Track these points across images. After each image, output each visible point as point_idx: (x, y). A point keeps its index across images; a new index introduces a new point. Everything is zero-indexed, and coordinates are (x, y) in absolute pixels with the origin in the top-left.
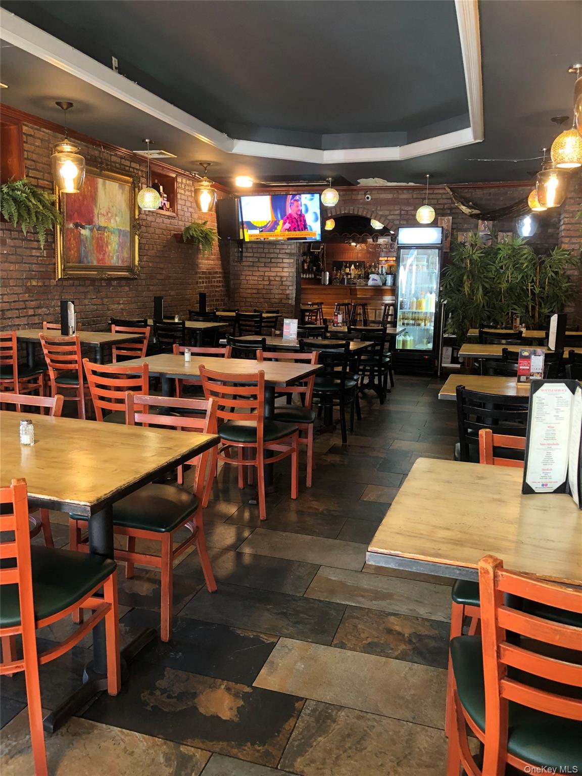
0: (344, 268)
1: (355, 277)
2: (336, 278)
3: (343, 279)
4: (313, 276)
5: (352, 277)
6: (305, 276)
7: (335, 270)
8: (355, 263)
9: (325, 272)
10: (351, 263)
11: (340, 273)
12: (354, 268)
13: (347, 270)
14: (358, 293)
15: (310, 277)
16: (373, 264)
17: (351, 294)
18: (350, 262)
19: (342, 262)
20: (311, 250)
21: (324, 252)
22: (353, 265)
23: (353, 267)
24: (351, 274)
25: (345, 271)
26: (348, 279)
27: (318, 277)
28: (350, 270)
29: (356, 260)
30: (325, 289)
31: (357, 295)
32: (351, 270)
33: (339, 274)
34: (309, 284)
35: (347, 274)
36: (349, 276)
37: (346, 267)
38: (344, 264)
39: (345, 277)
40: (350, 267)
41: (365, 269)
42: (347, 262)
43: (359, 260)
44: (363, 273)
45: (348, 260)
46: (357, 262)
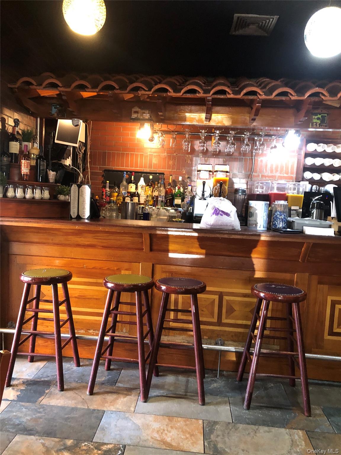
0: (124, 183)
1: (146, 202)
2: (110, 202)
3: (125, 204)
4: (46, 195)
5: (142, 201)
6: (19, 193)
7: (108, 185)
8: (146, 175)
9: (79, 186)
10: (138, 175)
11: (119, 193)
12: (144, 184)
13: (132, 188)
14: (171, 247)
15: (29, 195)
16: (180, 178)
17: (151, 250)
18: (136, 172)
19: (123, 171)
20: (56, 141)
21: (85, 151)
22: (142, 179)
23: (142, 182)
24: (138, 196)
25: (126, 188)
26: (134, 205)
27: (62, 197)
28: (137, 188)
29: (147, 170)
30: (79, 233)
31: (168, 251)
32: (139, 188)
33: (116, 194)
34: (30, 216)
35: (132, 195)
36: (136, 199)
37: (129, 182)
38: (126, 176)
39: (128, 200)
40: (136, 182)
41: (165, 187)
42: (131, 172)
43: (153, 170)
44: (163, 194)
45: (133, 169)
46: (151, 173)
